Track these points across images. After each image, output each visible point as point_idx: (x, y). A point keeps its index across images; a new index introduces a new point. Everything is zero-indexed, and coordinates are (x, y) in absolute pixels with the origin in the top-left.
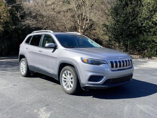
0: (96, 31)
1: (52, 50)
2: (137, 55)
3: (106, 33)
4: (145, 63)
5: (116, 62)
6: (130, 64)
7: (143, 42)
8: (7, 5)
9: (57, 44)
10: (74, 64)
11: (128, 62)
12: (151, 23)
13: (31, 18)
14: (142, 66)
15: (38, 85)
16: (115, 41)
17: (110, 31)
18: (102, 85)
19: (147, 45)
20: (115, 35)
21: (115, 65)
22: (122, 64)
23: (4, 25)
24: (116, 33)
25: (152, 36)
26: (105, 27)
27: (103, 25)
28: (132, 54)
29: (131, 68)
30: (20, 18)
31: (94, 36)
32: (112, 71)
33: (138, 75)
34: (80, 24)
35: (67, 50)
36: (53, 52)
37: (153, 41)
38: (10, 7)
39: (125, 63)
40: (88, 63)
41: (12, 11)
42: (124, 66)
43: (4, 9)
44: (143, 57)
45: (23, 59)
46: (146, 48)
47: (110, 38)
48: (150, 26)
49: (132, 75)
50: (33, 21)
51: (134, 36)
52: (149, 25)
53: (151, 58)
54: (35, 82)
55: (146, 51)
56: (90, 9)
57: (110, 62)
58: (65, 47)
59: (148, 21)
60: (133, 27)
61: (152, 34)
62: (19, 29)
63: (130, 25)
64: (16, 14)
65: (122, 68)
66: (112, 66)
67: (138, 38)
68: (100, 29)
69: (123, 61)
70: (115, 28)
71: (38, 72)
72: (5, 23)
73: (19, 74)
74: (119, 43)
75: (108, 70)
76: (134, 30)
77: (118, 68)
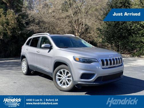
0: (91, 34)
1: (48, 50)
2: (128, 54)
3: (100, 36)
4: (135, 61)
5: (106, 60)
6: (120, 62)
7: (132, 43)
8: (14, 13)
9: (52, 45)
10: (67, 62)
11: (118, 61)
12: (139, 26)
13: (34, 24)
14: (131, 64)
15: (36, 82)
16: (108, 42)
17: (103, 34)
18: (94, 82)
19: (136, 45)
20: (108, 37)
21: (105, 63)
22: (112, 62)
23: (12, 31)
24: (108, 35)
25: (141, 37)
26: (98, 30)
27: (97, 28)
28: (123, 54)
29: (121, 65)
30: (25, 25)
31: (90, 38)
32: (103, 68)
33: (128, 72)
34: (77, 29)
35: (61, 50)
36: (49, 52)
37: (142, 42)
38: (17, 16)
39: (115, 61)
40: (80, 61)
41: (18, 19)
42: (114, 63)
43: (12, 17)
44: (133, 56)
45: (24, 59)
46: (136, 48)
47: (103, 40)
48: (138, 29)
49: (122, 72)
50: (36, 27)
51: (124, 38)
52: (137, 27)
53: (140, 57)
54: (33, 80)
55: (135, 51)
56: (85, 15)
57: (101, 60)
58: (59, 47)
59: (136, 24)
60: (123, 30)
61: (140, 35)
62: (24, 34)
63: (121, 29)
64: (22, 21)
65: (112, 66)
66: (103, 64)
67: (128, 39)
68: (95, 32)
69: (113, 59)
70: (107, 31)
71: (36, 70)
72: (13, 29)
73: (21, 73)
74: (111, 44)
75: (100, 68)
76: (124, 32)
77: (109, 66)
